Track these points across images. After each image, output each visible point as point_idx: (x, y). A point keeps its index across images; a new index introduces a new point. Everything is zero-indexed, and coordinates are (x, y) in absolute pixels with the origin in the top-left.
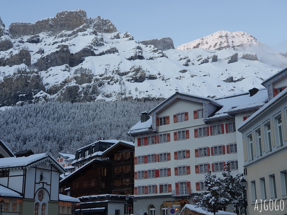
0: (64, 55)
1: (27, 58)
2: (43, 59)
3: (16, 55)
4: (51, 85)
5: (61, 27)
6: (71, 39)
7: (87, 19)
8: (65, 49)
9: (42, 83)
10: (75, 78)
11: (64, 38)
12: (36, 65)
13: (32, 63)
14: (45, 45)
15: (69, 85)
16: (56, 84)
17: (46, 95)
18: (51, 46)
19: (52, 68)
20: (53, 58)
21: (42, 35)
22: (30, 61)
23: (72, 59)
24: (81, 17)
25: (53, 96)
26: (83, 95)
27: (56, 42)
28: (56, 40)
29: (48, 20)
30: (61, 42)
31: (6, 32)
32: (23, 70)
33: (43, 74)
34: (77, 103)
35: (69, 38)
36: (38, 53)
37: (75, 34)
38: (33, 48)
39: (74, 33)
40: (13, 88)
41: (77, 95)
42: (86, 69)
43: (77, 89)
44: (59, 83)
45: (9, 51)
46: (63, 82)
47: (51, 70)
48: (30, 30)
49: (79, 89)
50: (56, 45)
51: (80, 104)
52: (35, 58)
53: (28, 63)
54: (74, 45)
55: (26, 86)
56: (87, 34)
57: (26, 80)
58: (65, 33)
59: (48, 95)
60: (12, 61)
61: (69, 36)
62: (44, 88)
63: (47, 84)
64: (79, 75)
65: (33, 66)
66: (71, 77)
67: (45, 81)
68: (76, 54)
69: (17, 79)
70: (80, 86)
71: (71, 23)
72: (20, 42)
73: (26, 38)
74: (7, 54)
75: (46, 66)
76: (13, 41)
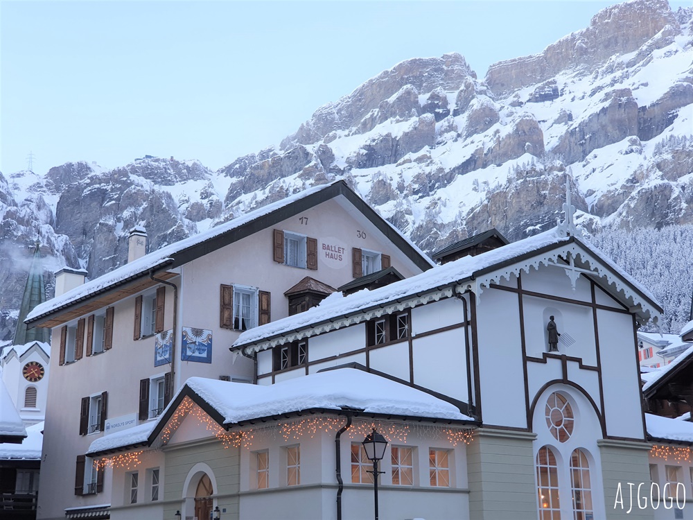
0: (621, 114)
1: (535, 137)
2: (572, 133)
3: (509, 136)
4: (599, 195)
5: (606, 47)
6: (635, 72)
7: (670, 14)
8: (624, 99)
9: (577, 192)
10: (659, 166)
11: (618, 74)
12: (556, 151)
13: (547, 148)
14: (573, 100)
15: (646, 186)
16: (612, 188)
17: (591, 219)
18: (587, 100)
19: (595, 151)
20: (595, 126)
21: (561, 79)
22: (542, 145)
23: (645, 121)
24: (654, 11)
25: (608, 220)
26: (684, 205)
27: (600, 88)
28: (598, 83)
29: (573, 39)
30: (612, 85)
31: (479, 88)
32: (529, 168)
33: (576, 169)
34: (671, 228)
35: (631, 70)
36: (558, 121)
37: (645, 57)
38: (545, 112)
39: (641, 55)
40: (510, 214)
41: (669, 207)
42: (684, 137)
43: (667, 192)
44: (618, 186)
45: (491, 131)
46: (628, 181)
47: (596, 157)
48: (534, 71)
49: (671, 190)
50: (601, 95)
51: (679, 228)
52: (552, 136)
53: (538, 150)
54: (646, 85)
55: (541, 204)
56: (676, 51)
57: (538, 191)
58: (619, 60)
59: (597, 219)
60: (501, 152)
61: (630, 64)
62: (584, 202)
63: (591, 193)
64: (668, 156)
65: (551, 155)
66: (646, 164)
67: (583, 187)
68: (653, 105)
69: (518, 193)
70: (673, 183)
71: (631, 31)
72: (513, 104)
73: (525, 93)
74: (487, 139)
75: (581, 149)
76: (497, 105)
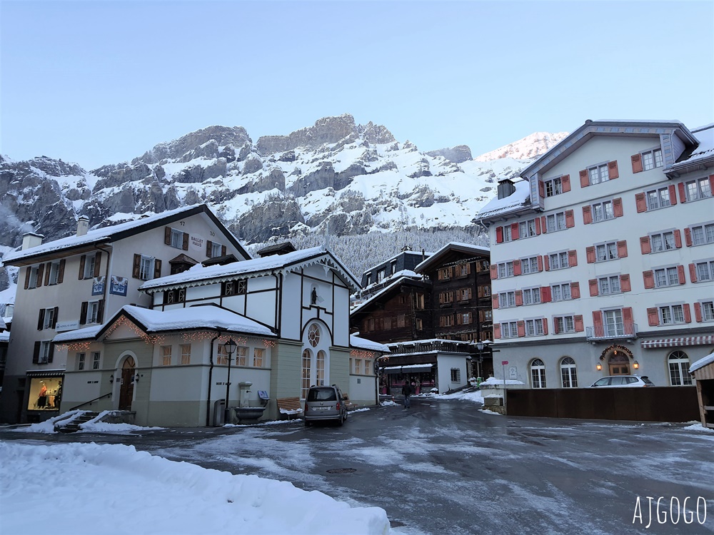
0: (326, 175)
1: (281, 180)
2: (301, 180)
3: (267, 177)
4: (311, 215)
5: (322, 138)
6: (335, 154)
7: (354, 127)
8: (328, 167)
9: (300, 213)
10: (342, 204)
11: (326, 153)
12: (291, 189)
13: (287, 187)
14: (302, 163)
15: (334, 214)
16: (318, 213)
17: (306, 228)
18: (310, 164)
19: (311, 192)
20: (312, 179)
21: (297, 151)
22: (284, 185)
23: (337, 180)
24: (347, 124)
25: (314, 229)
26: (352, 226)
27: (317, 159)
28: (316, 156)
29: (306, 130)
30: (323, 159)
31: (253, 148)
32: (276, 196)
33: (301, 200)
34: (344, 237)
35: (333, 152)
36: (293, 173)
37: (340, 147)
38: (287, 167)
39: (339, 146)
40: (264, 220)
41: (345, 226)
42: (355, 192)
43: (344, 218)
44: (321, 212)
45: (257, 173)
46: (326, 210)
47: (311, 195)
48: (283, 144)
49: (347, 218)
50: (317, 163)
51: (348, 237)
52: (290, 181)
53: (282, 187)
54: (339, 161)
55: (281, 216)
56: (356, 147)
57: (280, 209)
58: (328, 146)
59: (309, 228)
60: (262, 185)
61: (333, 149)
62: (303, 218)
63: (307, 214)
64: (347, 200)
65: (288, 191)
66: (336, 203)
67: (303, 210)
68: (342, 173)
69: (269, 208)
70: (347, 214)
71: (334, 132)
72: (270, 160)
73: (278, 156)
74: (255, 177)
75: (304, 190)
76: (262, 160)
